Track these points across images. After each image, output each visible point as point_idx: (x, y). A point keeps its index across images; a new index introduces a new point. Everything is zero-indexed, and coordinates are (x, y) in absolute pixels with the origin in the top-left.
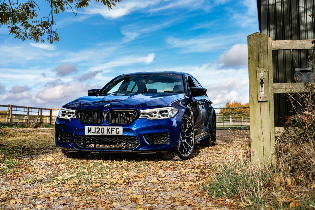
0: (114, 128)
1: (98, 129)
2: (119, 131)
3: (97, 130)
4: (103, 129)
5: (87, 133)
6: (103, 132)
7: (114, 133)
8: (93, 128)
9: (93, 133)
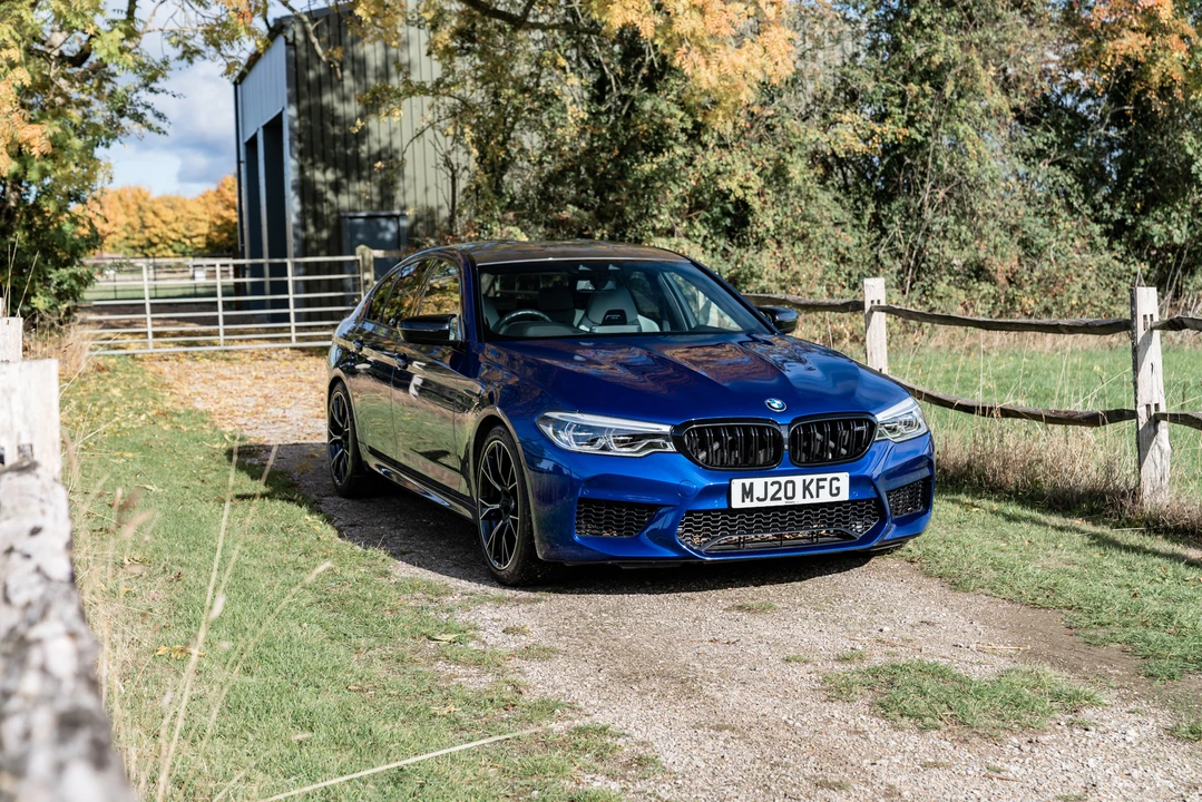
0: (825, 479)
1: (776, 486)
2: (838, 489)
3: (772, 490)
4: (790, 486)
5: (737, 502)
6: (790, 494)
7: (825, 497)
8: (758, 484)
9: (758, 499)
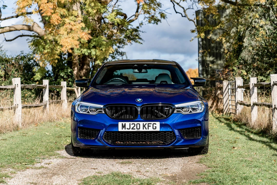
0: (151, 124)
1: (133, 125)
2: (156, 127)
3: (132, 126)
4: (138, 125)
5: (120, 129)
6: (138, 128)
7: (151, 129)
8: (127, 124)
9: (127, 129)
